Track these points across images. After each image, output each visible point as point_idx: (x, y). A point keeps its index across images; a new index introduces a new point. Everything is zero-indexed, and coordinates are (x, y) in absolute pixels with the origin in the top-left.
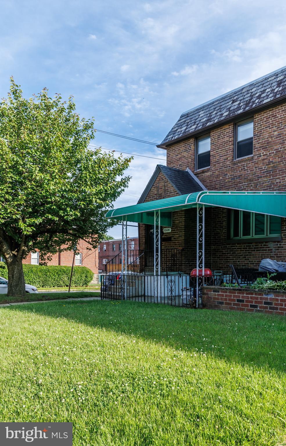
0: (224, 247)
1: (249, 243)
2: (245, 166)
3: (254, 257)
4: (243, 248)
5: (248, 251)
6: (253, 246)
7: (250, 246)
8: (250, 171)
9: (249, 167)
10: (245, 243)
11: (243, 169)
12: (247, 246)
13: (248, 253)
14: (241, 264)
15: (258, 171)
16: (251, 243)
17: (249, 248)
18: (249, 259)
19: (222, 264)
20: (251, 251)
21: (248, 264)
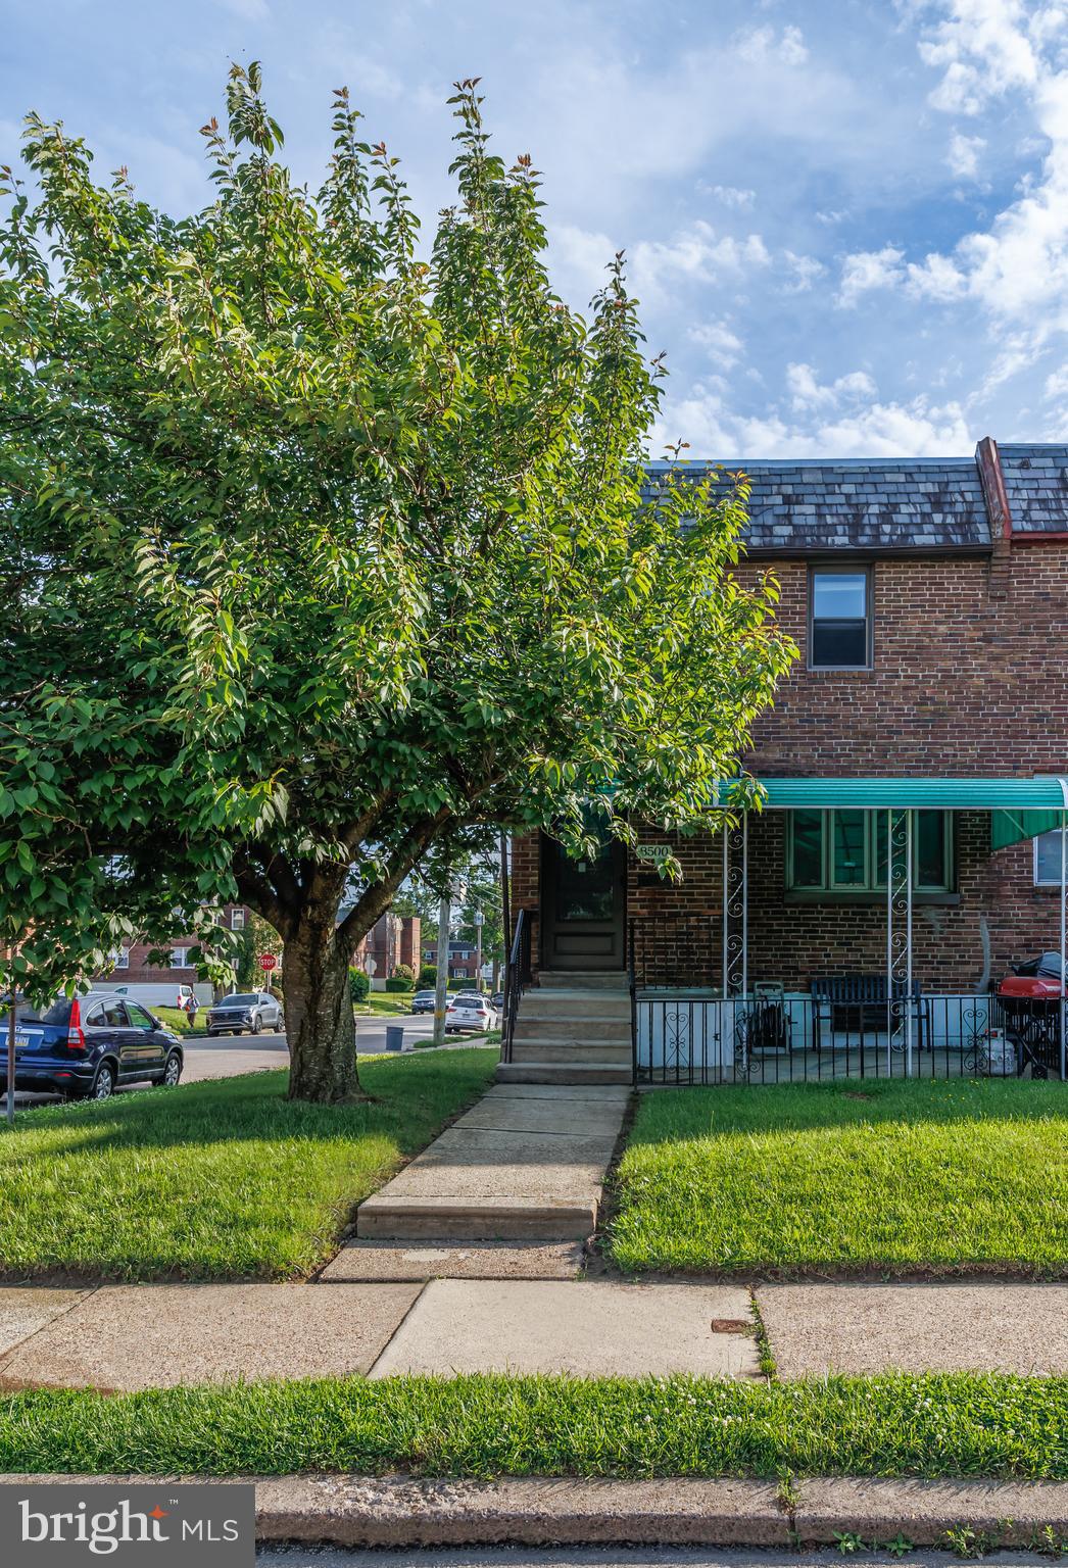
0: (774, 912)
1: (859, 906)
2: (847, 694)
3: (877, 944)
4: (842, 920)
5: (858, 926)
6: (875, 914)
7: (866, 913)
8: (864, 710)
9: (860, 699)
10: (851, 905)
11: (843, 699)
12: (853, 913)
13: (859, 932)
14: (835, 962)
15: (891, 715)
16: (870, 906)
17: (860, 920)
18: (861, 950)
19: (770, 961)
20: (868, 926)
21: (859, 962)
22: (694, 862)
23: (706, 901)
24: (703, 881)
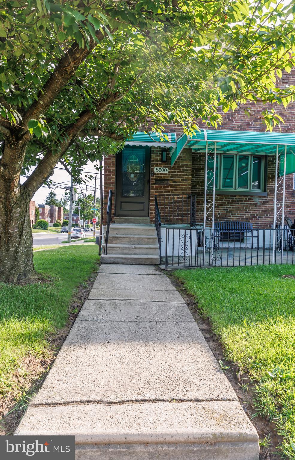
0: (200, 197)
1: (231, 196)
2: (229, 116)
3: (238, 210)
4: (225, 201)
5: (230, 203)
6: (237, 199)
7: (234, 199)
8: (235, 122)
9: (234, 118)
10: (228, 195)
11: (228, 118)
12: (229, 198)
13: (231, 205)
14: (222, 216)
15: (245, 125)
16: (235, 196)
17: (232, 201)
18: (231, 212)
19: (199, 215)
20: (234, 203)
21: (230, 216)
22: (177, 175)
23: (181, 190)
24: (180, 182)
